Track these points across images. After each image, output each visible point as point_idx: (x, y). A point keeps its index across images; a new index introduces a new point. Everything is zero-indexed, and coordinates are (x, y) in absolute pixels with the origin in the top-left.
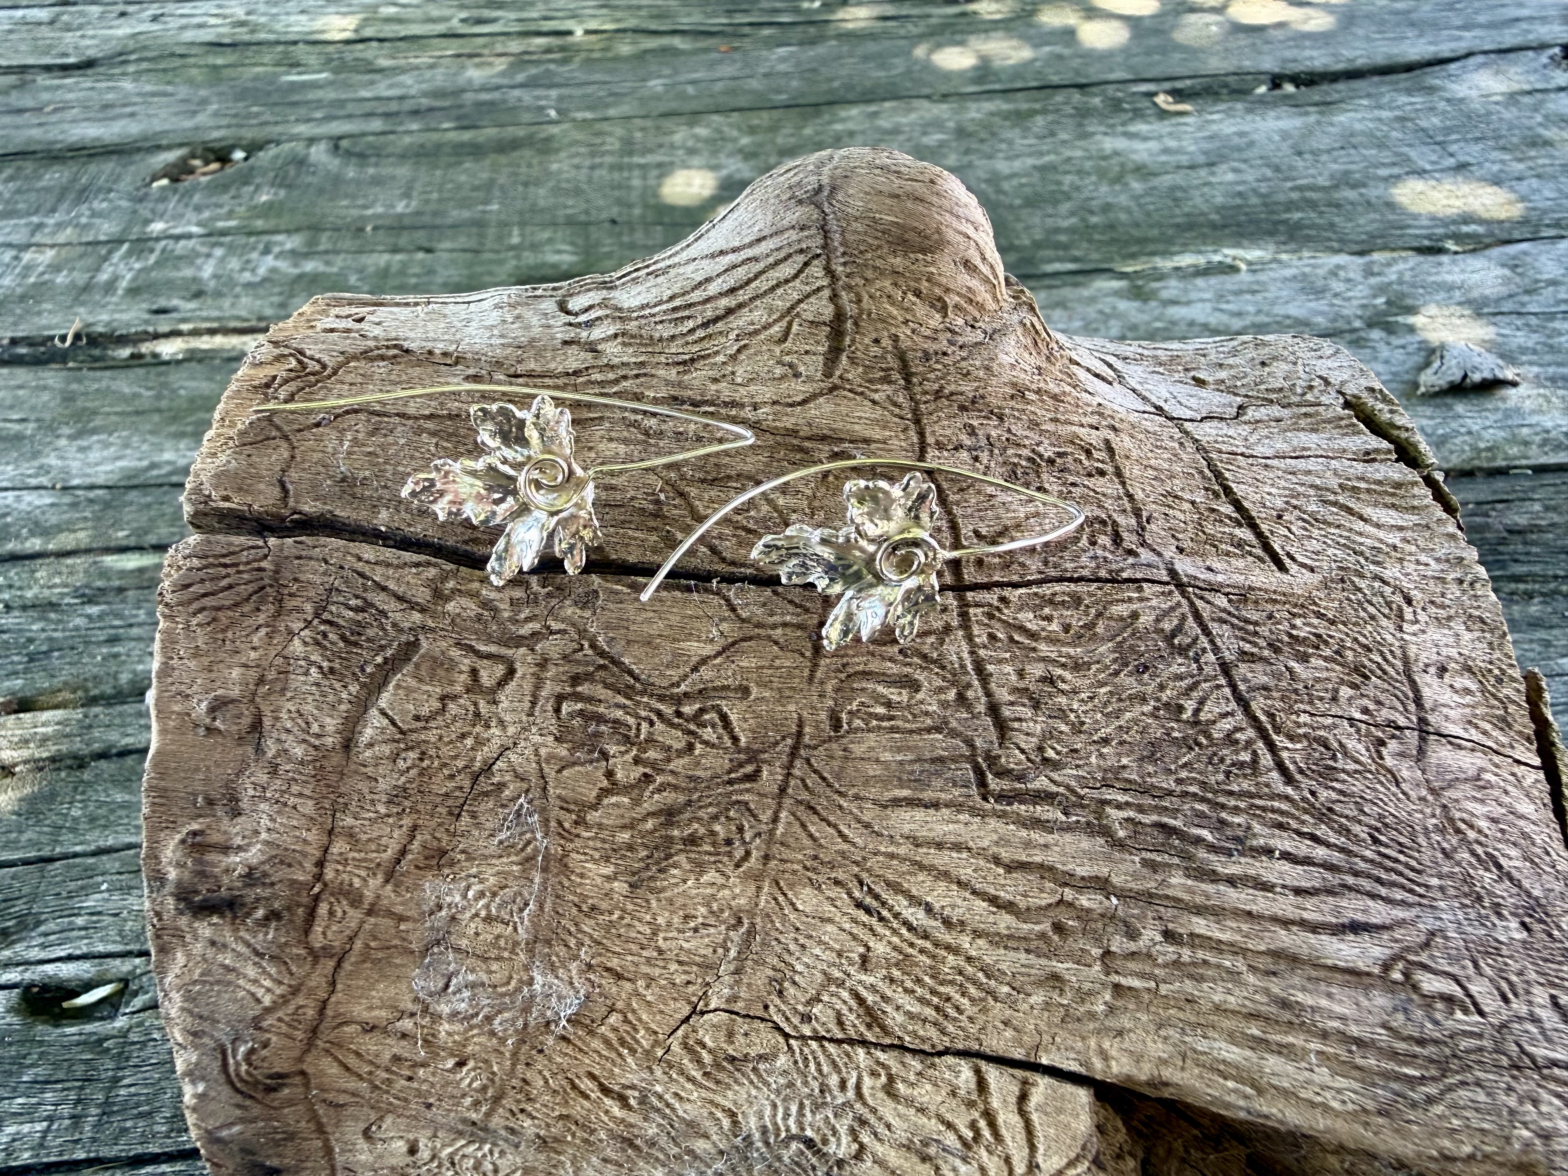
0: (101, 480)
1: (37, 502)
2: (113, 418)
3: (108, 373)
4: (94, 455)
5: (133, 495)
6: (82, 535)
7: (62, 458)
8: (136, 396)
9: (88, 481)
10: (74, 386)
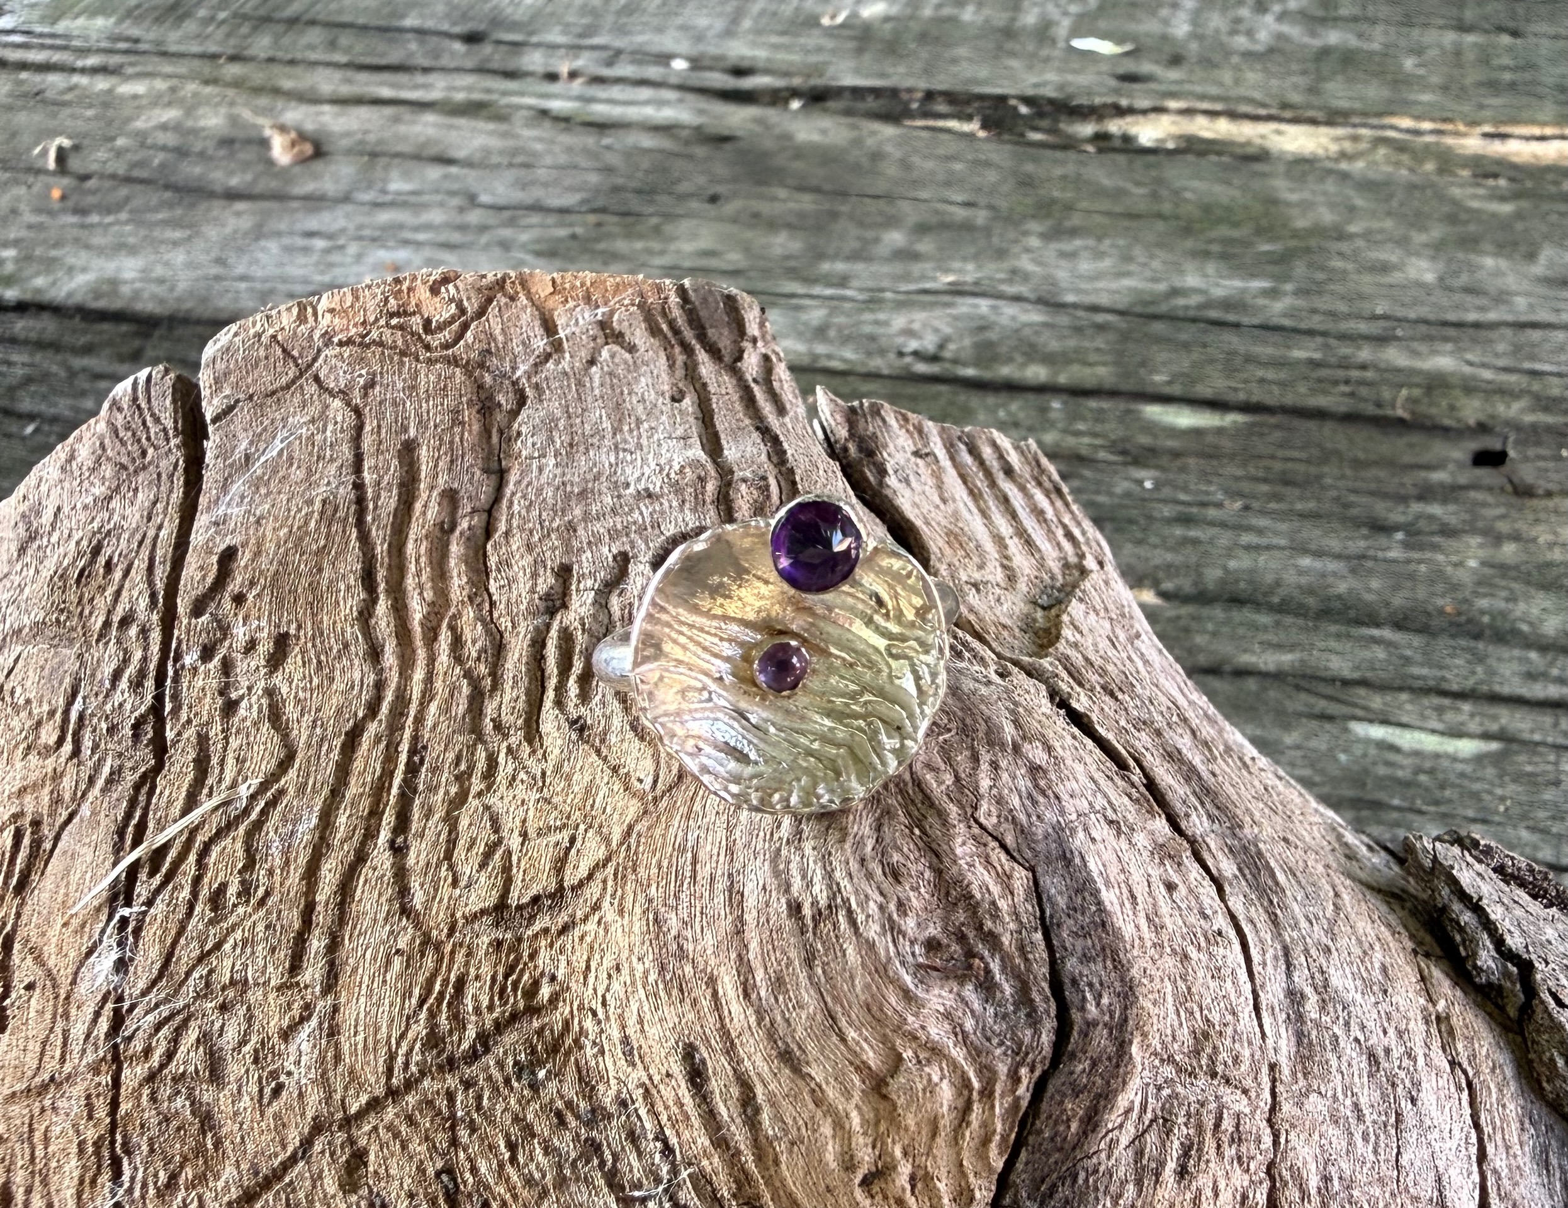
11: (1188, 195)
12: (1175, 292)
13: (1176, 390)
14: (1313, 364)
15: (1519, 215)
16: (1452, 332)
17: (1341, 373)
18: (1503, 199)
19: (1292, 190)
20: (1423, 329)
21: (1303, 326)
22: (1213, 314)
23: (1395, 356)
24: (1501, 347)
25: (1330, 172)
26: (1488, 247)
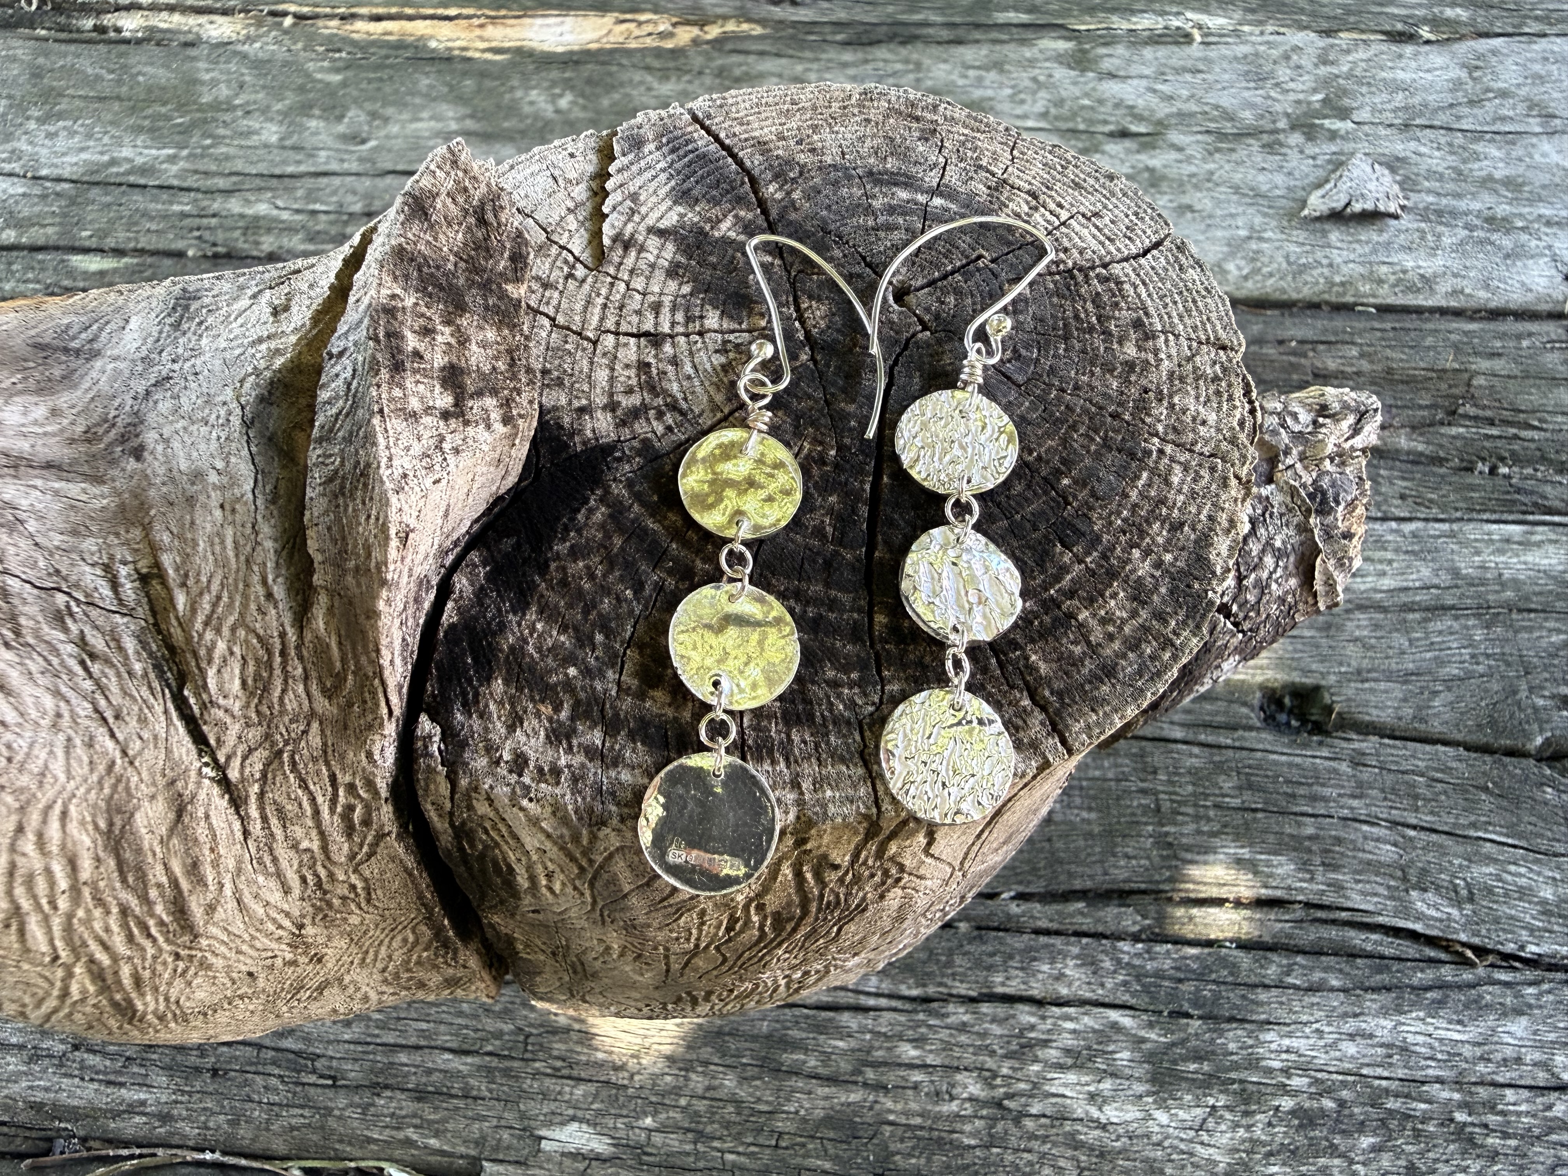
0: (66, 173)
1: (11, 191)
2: (77, 103)
3: (72, 48)
4: (61, 143)
5: (95, 192)
6: (50, 230)
7: (31, 143)
8: (98, 78)
9: (56, 172)
10: (41, 60)
11: (141, 79)
12: (113, 162)
13: (93, 243)
14: (184, 215)
15: (344, 84)
16: (274, 182)
17: (197, 221)
18: (337, 70)
19: (208, 71)
20: (258, 182)
21: (185, 185)
22: (132, 179)
23: (235, 205)
24: (300, 193)
25: (236, 53)
26: (317, 112)
